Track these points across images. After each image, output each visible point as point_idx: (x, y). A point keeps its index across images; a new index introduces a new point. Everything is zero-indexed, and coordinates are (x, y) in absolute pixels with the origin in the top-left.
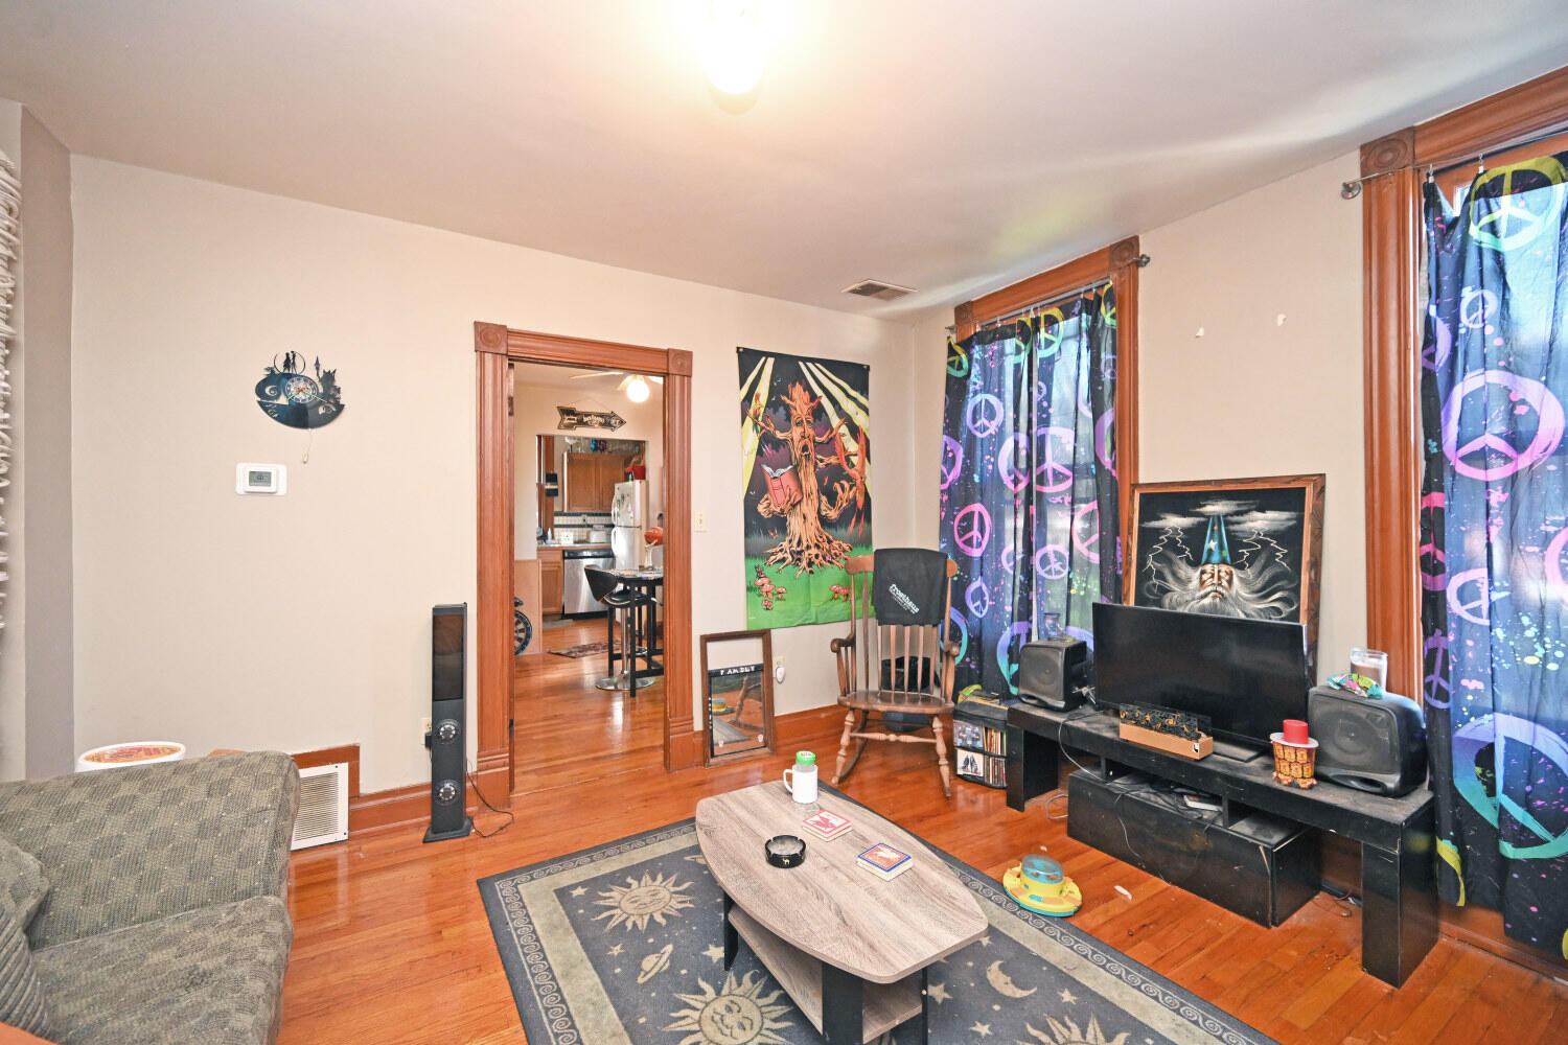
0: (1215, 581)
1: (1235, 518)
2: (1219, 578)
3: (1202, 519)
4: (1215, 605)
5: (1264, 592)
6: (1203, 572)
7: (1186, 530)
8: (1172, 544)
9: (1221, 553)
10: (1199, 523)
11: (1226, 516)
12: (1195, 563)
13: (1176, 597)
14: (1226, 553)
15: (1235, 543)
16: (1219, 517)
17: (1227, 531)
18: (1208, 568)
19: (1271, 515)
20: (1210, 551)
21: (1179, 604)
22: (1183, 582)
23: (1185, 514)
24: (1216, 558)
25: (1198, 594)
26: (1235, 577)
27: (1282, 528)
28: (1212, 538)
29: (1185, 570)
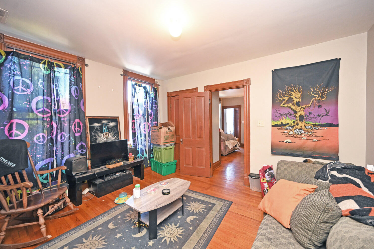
0: (106, 135)
1: (108, 124)
2: (107, 135)
3: (102, 124)
4: (107, 140)
5: (114, 136)
6: (104, 134)
7: (99, 126)
8: (97, 129)
9: (106, 130)
10: (102, 125)
11: (106, 123)
12: (102, 133)
13: (99, 140)
14: (107, 130)
15: (108, 128)
16: (105, 123)
17: (107, 126)
18: (104, 133)
19: (113, 123)
20: (104, 130)
21: (100, 141)
22: (100, 137)
23: (99, 123)
24: (106, 131)
25: (103, 139)
26: (109, 135)
27: (115, 125)
28: (104, 127)
29: (100, 134)
